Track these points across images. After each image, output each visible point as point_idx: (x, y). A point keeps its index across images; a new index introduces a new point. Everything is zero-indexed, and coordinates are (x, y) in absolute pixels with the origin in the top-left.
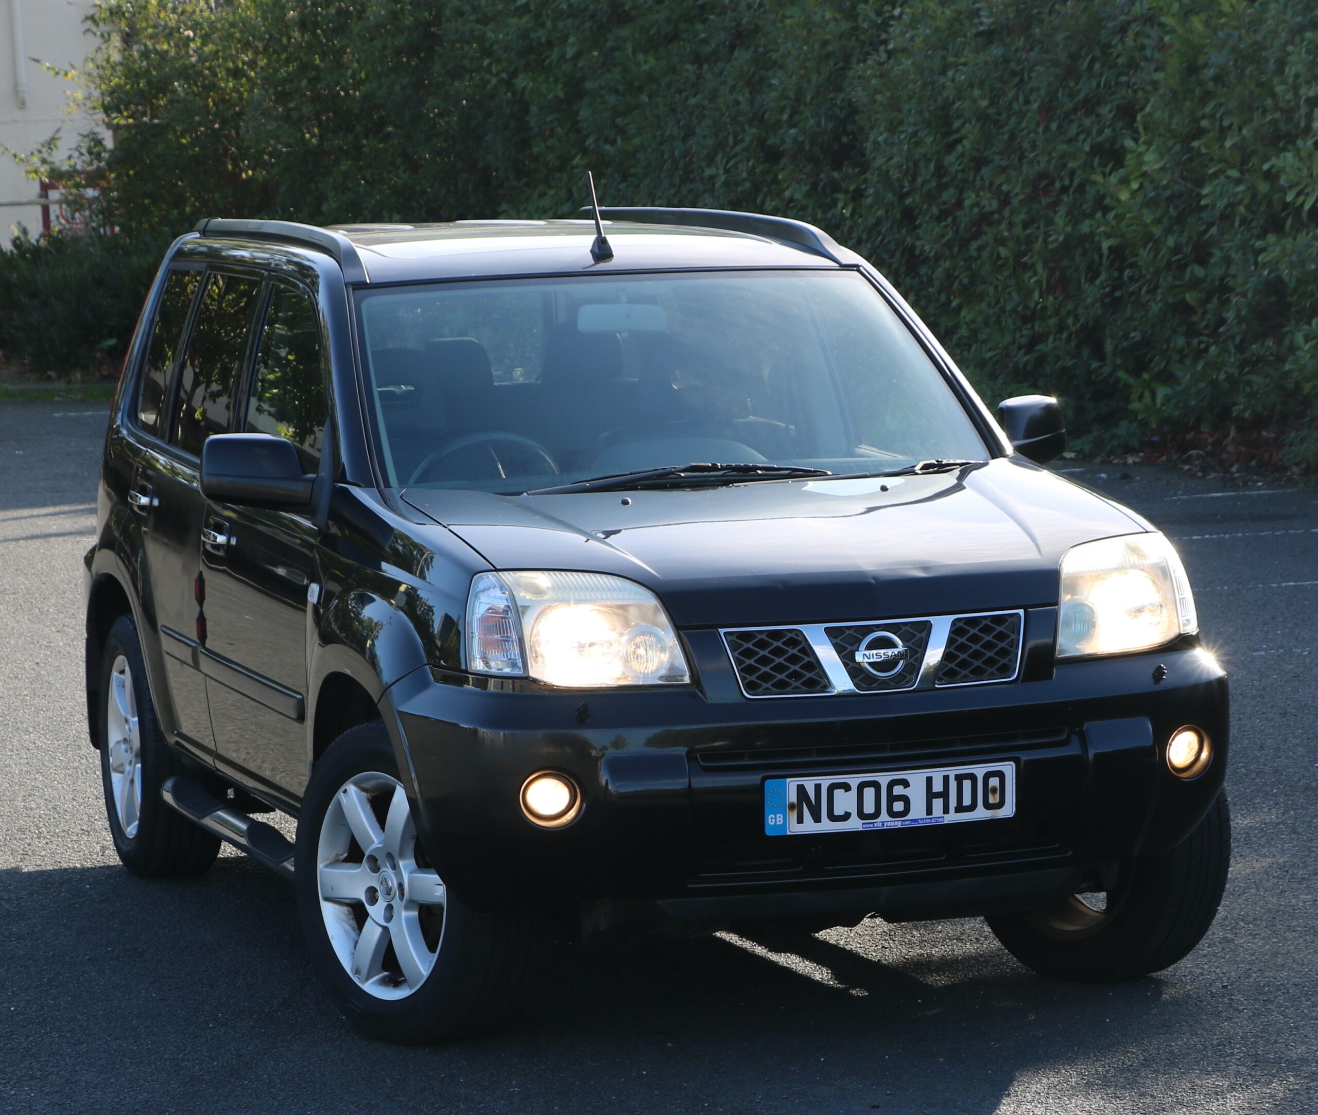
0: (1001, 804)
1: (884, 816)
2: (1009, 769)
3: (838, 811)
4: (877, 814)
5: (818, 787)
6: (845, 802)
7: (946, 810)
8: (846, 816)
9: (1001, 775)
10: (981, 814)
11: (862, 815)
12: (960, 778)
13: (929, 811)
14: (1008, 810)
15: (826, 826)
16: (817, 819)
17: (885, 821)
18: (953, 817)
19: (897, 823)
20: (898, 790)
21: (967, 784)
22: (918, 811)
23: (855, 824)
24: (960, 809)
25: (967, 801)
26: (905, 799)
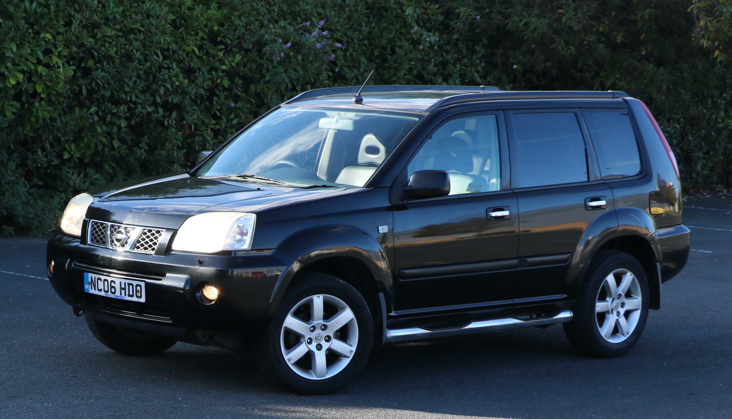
0: (140, 297)
1: (110, 293)
2: (143, 284)
3: (99, 288)
4: (107, 292)
5: (95, 278)
6: (101, 285)
7: (125, 295)
8: (100, 290)
9: (140, 286)
10: (135, 299)
11: (105, 291)
12: (129, 284)
13: (121, 294)
14: (143, 300)
15: (96, 292)
16: (95, 290)
17: (110, 295)
18: (127, 298)
19: (112, 296)
20: (113, 284)
21: (131, 287)
22: (118, 293)
23: (103, 294)
24: (129, 295)
25: (131, 294)
26: (114, 287)
